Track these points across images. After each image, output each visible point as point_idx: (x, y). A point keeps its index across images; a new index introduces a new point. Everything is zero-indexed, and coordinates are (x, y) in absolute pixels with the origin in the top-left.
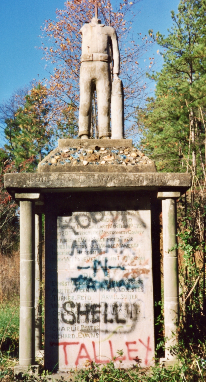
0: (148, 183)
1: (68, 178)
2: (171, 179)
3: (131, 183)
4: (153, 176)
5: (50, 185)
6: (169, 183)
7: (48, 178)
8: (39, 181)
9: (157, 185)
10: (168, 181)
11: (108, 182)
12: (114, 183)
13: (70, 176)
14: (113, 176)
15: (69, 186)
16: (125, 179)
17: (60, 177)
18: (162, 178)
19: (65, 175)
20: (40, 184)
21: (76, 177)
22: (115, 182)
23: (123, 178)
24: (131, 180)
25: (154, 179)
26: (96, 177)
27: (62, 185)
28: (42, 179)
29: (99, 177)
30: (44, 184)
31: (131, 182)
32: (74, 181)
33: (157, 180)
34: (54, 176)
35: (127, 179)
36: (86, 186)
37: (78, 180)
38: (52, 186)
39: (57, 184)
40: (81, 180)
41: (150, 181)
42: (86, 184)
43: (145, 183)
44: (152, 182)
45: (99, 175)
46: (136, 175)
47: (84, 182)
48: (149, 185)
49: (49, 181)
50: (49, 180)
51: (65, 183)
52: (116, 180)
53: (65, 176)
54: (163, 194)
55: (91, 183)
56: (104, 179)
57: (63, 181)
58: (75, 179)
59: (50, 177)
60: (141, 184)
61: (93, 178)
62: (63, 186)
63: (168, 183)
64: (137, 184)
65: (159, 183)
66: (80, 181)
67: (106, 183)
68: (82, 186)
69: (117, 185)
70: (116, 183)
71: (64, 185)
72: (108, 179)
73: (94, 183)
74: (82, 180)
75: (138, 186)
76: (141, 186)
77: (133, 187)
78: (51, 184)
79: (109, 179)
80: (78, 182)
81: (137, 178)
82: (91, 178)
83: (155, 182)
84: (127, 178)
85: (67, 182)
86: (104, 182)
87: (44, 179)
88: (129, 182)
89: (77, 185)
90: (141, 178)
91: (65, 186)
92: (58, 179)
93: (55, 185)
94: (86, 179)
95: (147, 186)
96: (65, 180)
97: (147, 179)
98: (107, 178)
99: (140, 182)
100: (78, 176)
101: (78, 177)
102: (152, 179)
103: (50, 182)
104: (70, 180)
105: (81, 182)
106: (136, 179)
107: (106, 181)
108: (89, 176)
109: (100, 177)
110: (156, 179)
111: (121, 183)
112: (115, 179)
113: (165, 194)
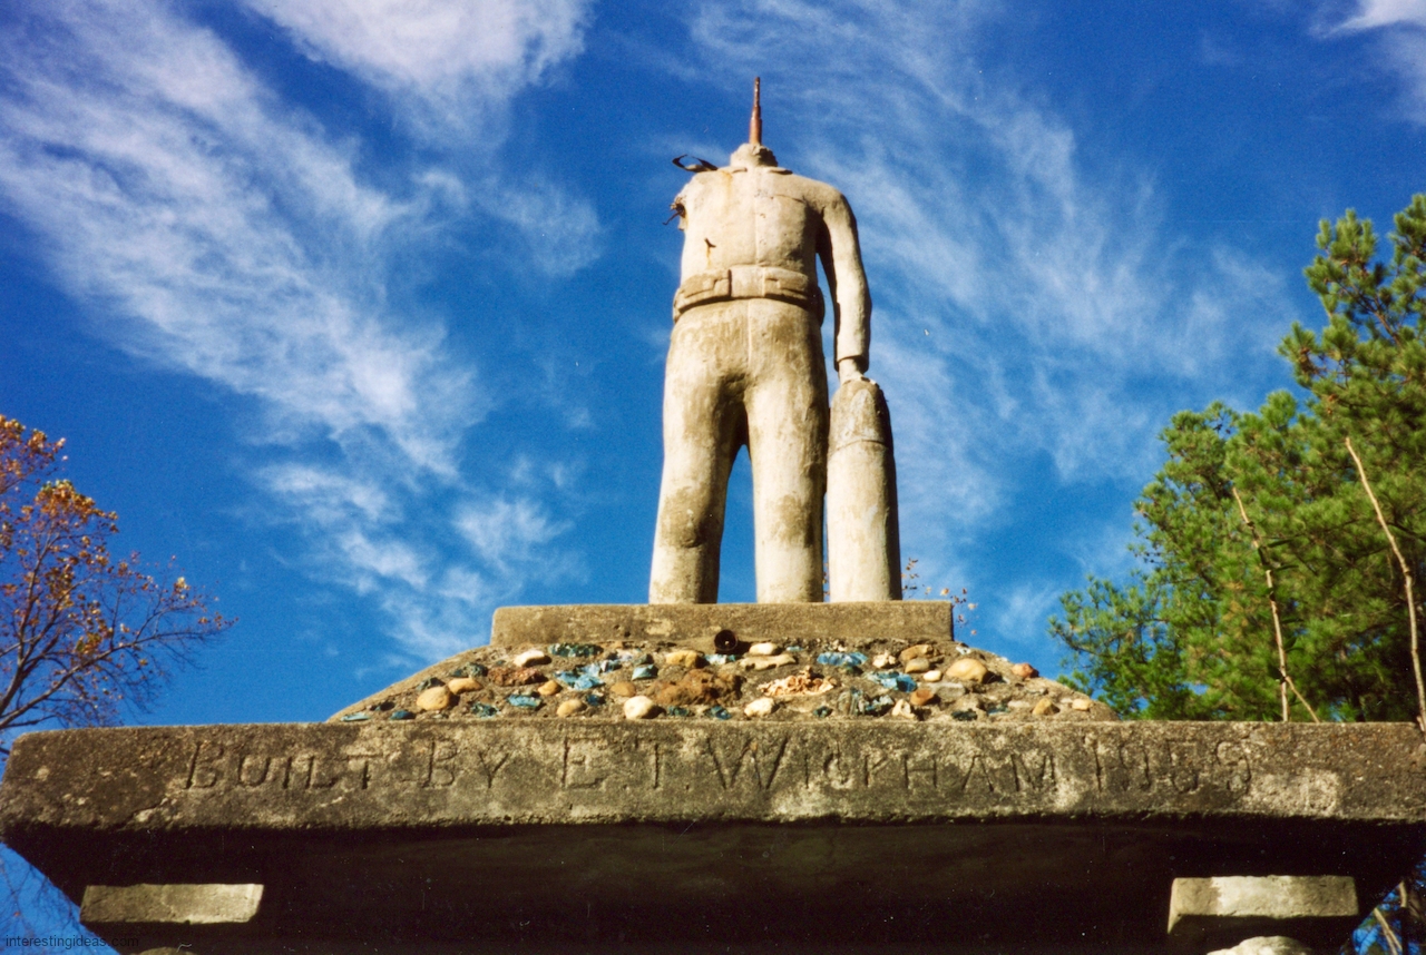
0: (1087, 796)
1: (481, 754)
2: (1269, 769)
3: (957, 794)
4: (1123, 744)
5: (333, 809)
6: (1254, 792)
7: (334, 756)
8: (263, 779)
9: (1167, 807)
10: (1247, 781)
11: (779, 787)
12: (827, 790)
13: (496, 740)
14: (820, 745)
15: (477, 814)
16: (910, 763)
17: (421, 748)
18: (1194, 758)
19: (458, 734)
20: (265, 802)
21: (537, 750)
22: (836, 785)
23: (898, 754)
24: (953, 768)
25: (1134, 763)
26: (688, 752)
27: (424, 803)
28: (288, 765)
29: (707, 746)
30: (297, 798)
31: (959, 785)
32: (524, 773)
33: (1162, 772)
34: (377, 742)
35: (921, 767)
36: (612, 811)
37: (552, 771)
38: (348, 817)
39: (393, 797)
40: (572, 769)
41: (1104, 779)
42: (613, 800)
43: (1065, 796)
44: (1120, 782)
45: (712, 731)
46: (996, 733)
47: (597, 782)
48: (1103, 809)
49: (335, 780)
50: (337, 770)
51: (454, 793)
52: (845, 770)
53: (455, 744)
54: (1215, 893)
55: (650, 794)
56: (748, 760)
57: (439, 779)
58: (534, 763)
59: (350, 750)
60: (1038, 798)
61: (664, 759)
62: (431, 813)
63: (1247, 792)
64: (1006, 801)
65: (1180, 797)
66: (569, 781)
67: (766, 792)
68: (578, 813)
69: (846, 809)
70: (842, 793)
71: (445, 806)
72: (777, 763)
73: (668, 792)
74: (581, 772)
75: (1015, 818)
76: (1033, 818)
77: (970, 820)
78: (349, 802)
79: (784, 761)
80: (552, 787)
81: (999, 755)
82: (652, 759)
83: (1146, 788)
84: (923, 753)
85: (464, 784)
86: (746, 785)
87: (300, 764)
88: (945, 784)
89: (542, 809)
90: (1031, 757)
91: (445, 815)
92: (402, 765)
93: (374, 806)
94: (609, 765)
95: (1082, 820)
96: (453, 771)
97: (1082, 764)
98: (772, 757)
99: (1024, 785)
100: (553, 741)
101: (557, 750)
102: (1122, 765)
103: (342, 785)
104: (488, 772)
105: (573, 786)
106: (990, 762)
107: (764, 775)
108: (637, 742)
109: (720, 752)
110: (1153, 763)
111: (883, 790)
112: (832, 767)
113: (1234, 894)
